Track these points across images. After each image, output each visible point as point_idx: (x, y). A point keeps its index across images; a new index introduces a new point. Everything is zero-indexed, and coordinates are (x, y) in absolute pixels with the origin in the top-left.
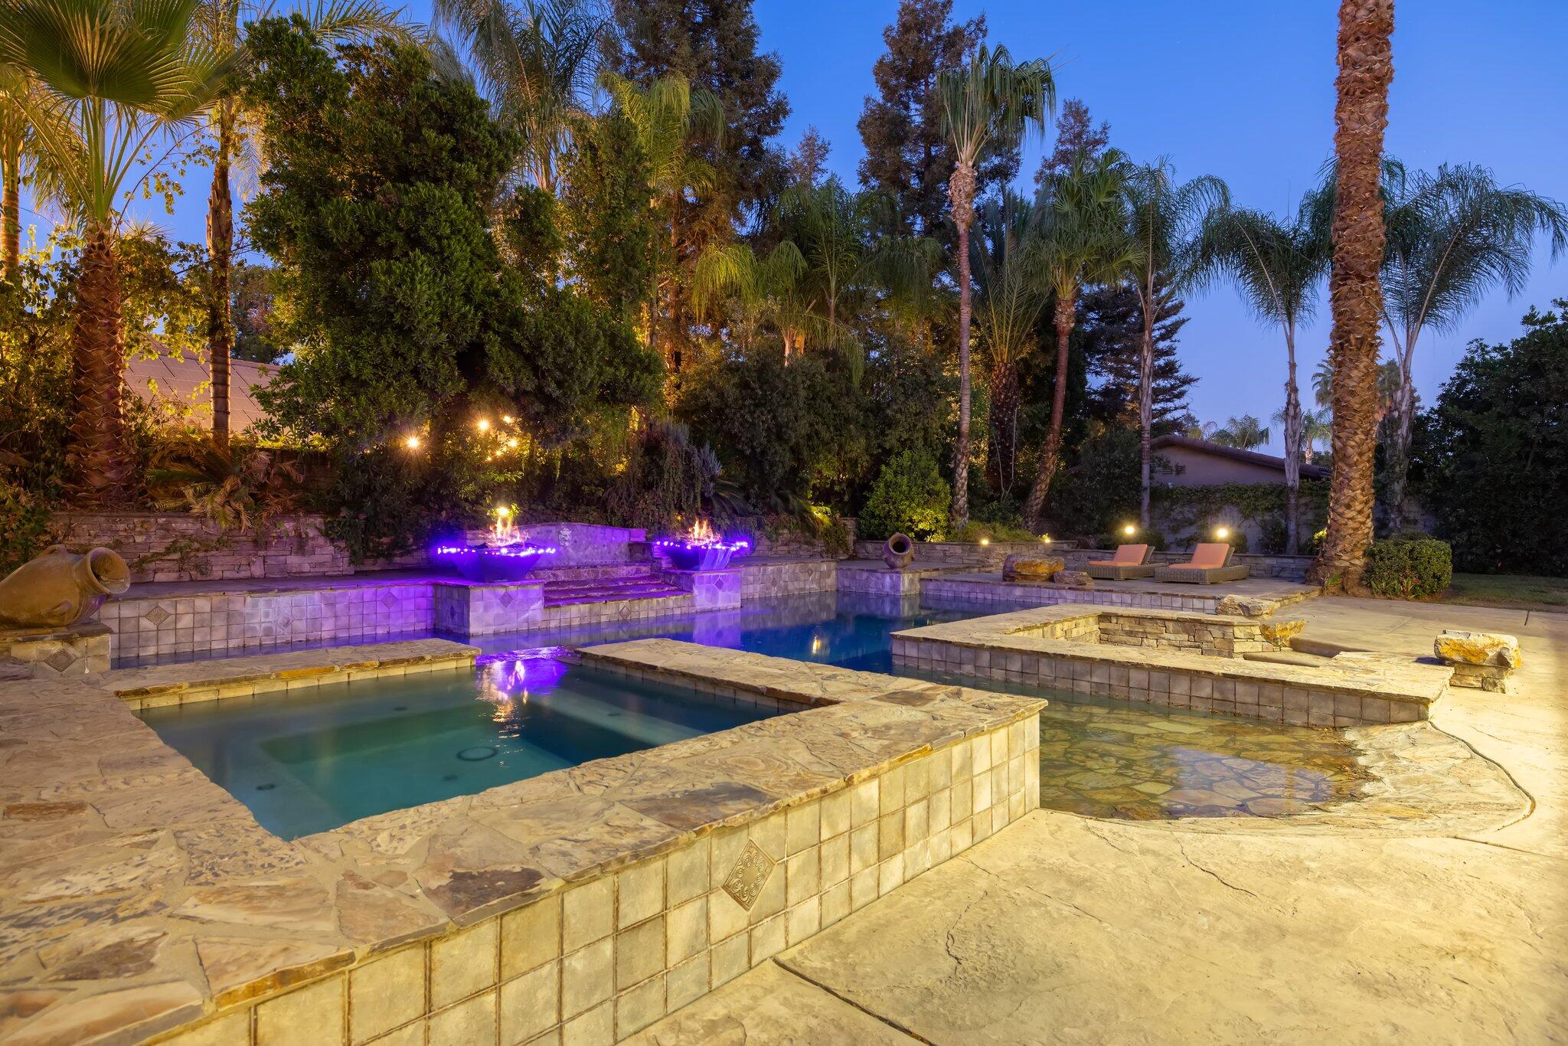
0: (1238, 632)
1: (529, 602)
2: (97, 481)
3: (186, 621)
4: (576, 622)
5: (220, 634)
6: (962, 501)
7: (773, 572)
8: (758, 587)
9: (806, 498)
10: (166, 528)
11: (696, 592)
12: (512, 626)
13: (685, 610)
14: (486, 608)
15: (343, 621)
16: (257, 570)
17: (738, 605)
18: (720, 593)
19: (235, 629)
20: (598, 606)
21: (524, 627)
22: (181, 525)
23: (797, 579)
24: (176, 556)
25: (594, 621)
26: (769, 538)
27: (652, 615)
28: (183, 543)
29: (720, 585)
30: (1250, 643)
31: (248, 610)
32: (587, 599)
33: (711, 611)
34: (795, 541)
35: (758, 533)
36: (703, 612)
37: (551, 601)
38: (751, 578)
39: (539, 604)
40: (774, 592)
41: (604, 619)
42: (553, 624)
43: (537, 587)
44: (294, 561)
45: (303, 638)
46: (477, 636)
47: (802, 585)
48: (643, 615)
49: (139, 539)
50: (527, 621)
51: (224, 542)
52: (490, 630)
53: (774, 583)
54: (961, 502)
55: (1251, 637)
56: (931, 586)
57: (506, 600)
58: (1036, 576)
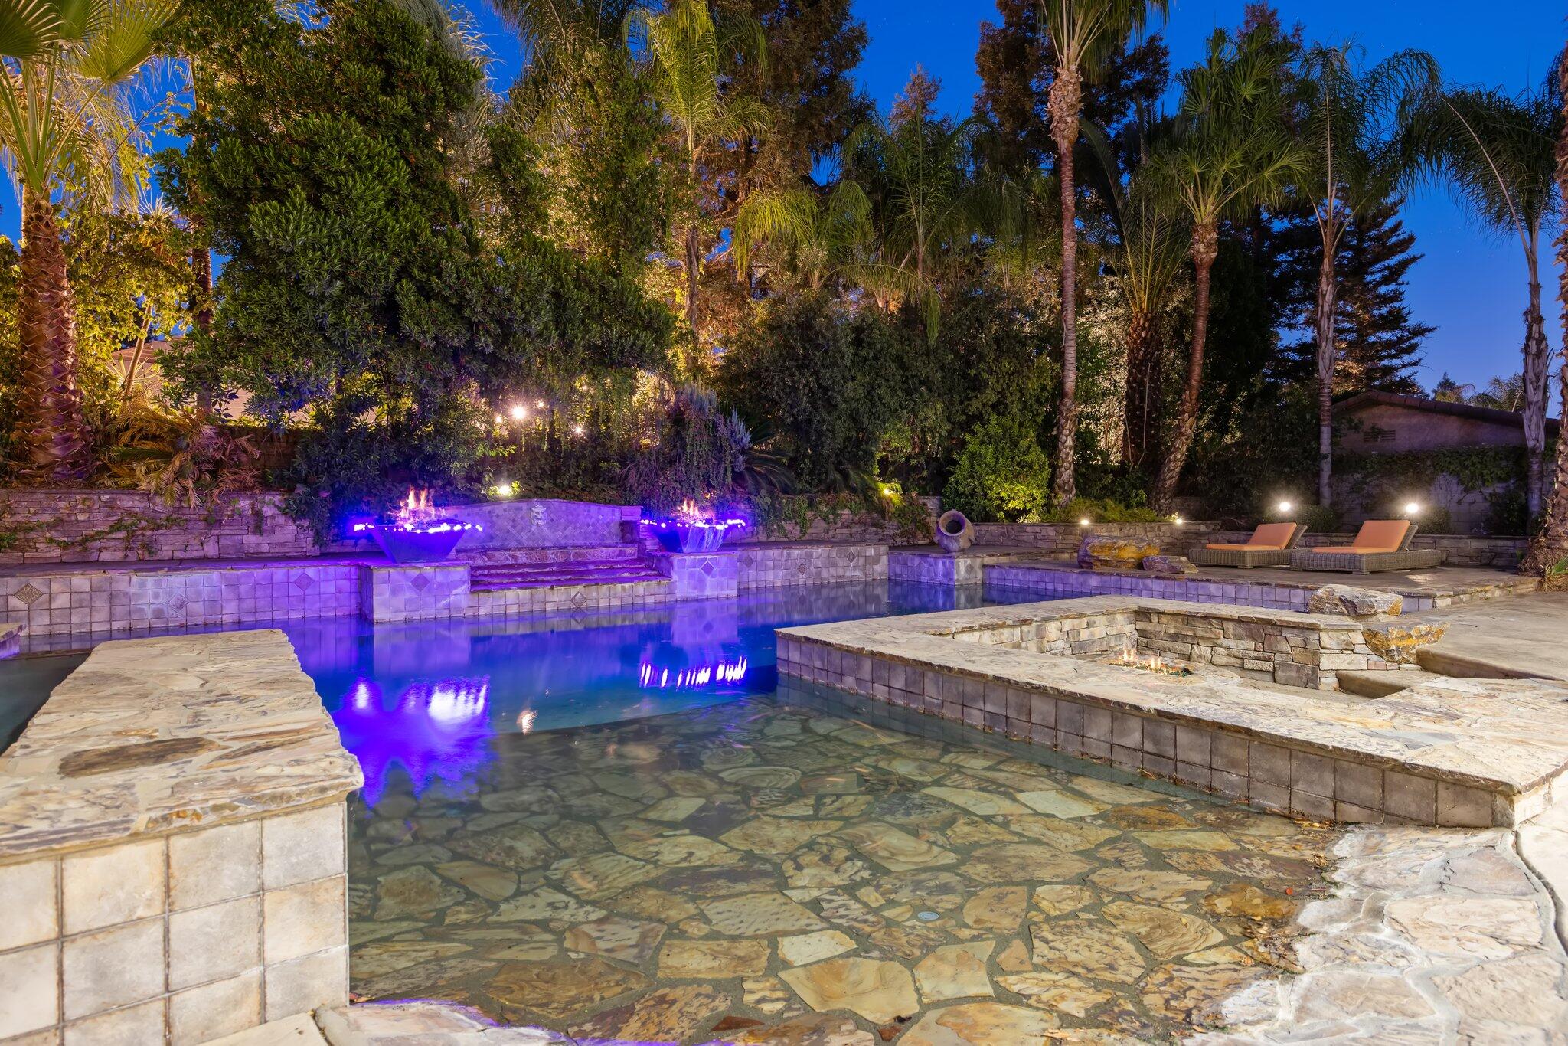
0: (1326, 639)
1: (449, 587)
2: (41, 458)
3: (62, 601)
4: (513, 610)
5: (101, 615)
6: (1067, 475)
7: (800, 557)
8: (781, 574)
9: (871, 474)
10: (110, 506)
11: (675, 577)
12: (429, 613)
13: (660, 598)
14: (395, 592)
15: (249, 604)
16: (211, 550)
17: (734, 593)
18: (709, 579)
19: (118, 610)
20: (541, 592)
21: (445, 615)
22: (127, 502)
23: (834, 566)
24: (122, 534)
25: (537, 608)
26: (825, 519)
27: (616, 603)
28: (128, 521)
29: (708, 569)
30: (1348, 656)
31: (133, 590)
33: (697, 600)
34: (859, 522)
35: (810, 514)
36: (685, 601)
37: (479, 583)
38: (771, 564)
39: (464, 588)
40: (801, 579)
41: (550, 607)
42: (482, 612)
43: (460, 569)
44: (251, 540)
45: (200, 621)
46: (382, 623)
47: (840, 572)
48: (602, 603)
49: (82, 517)
50: (448, 607)
51: (176, 520)
52: (401, 617)
53: (802, 569)
54: (1065, 476)
55: (1350, 648)
56: (995, 574)
57: (420, 583)
58: (1121, 562)
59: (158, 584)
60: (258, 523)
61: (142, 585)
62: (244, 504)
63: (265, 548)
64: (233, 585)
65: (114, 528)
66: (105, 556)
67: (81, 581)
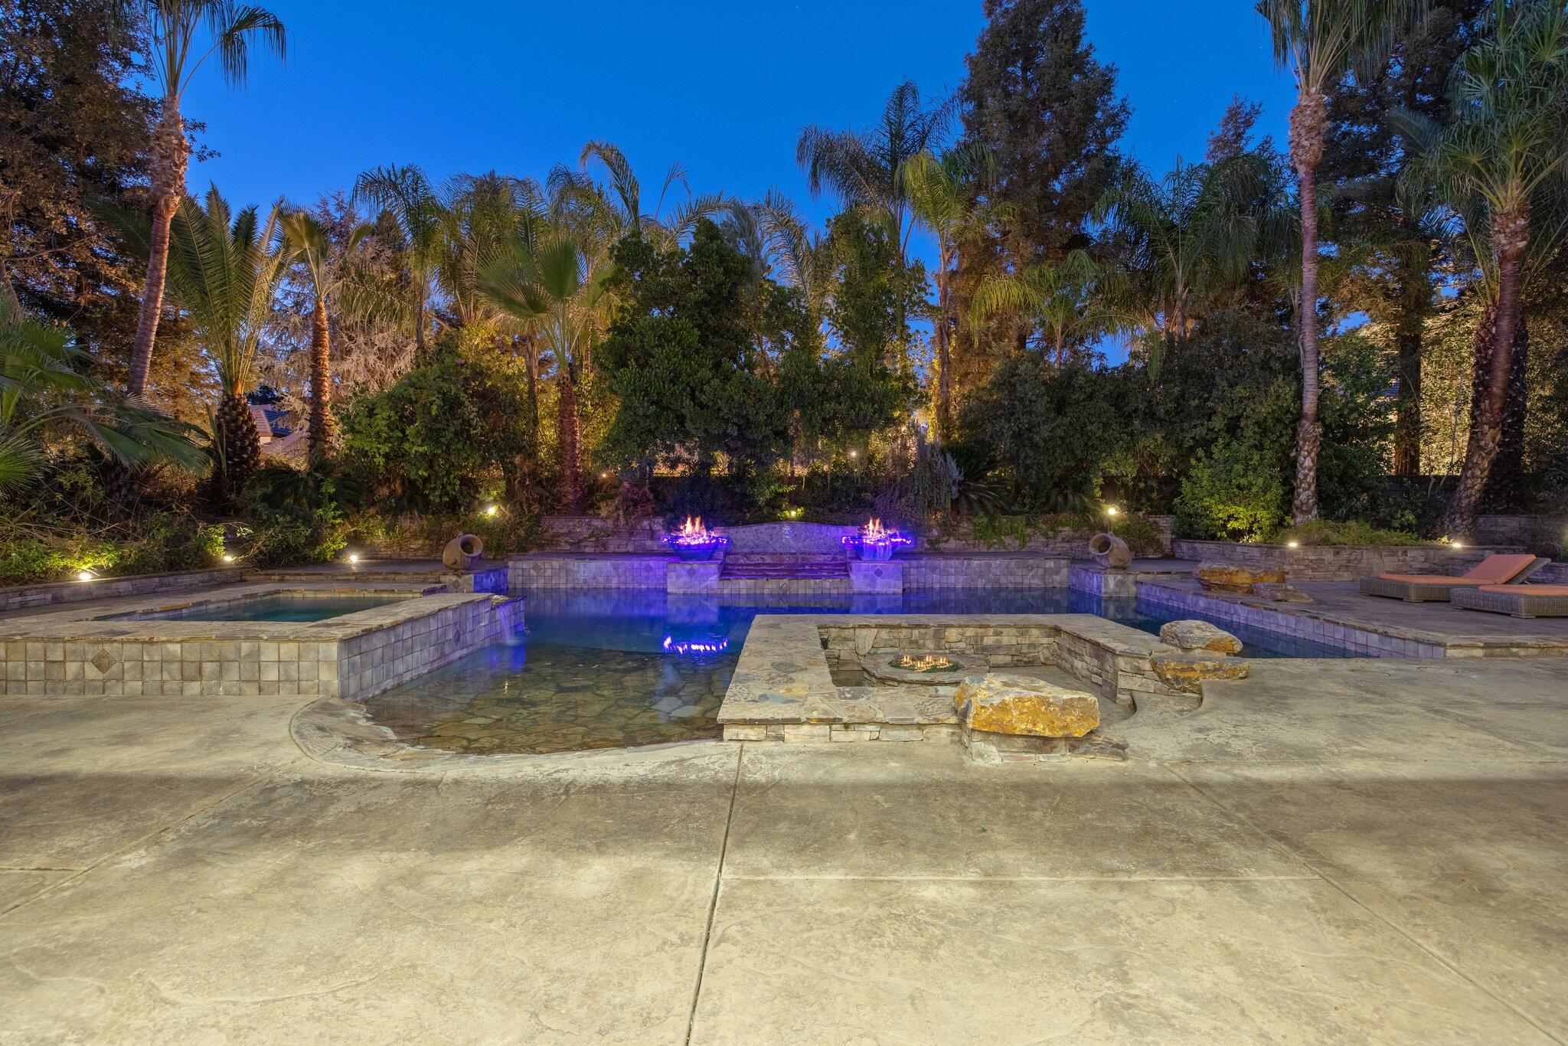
0: (1121, 662)
1: (708, 575)
2: (565, 501)
3: (549, 572)
4: (744, 592)
5: (563, 580)
6: (1305, 494)
7: (980, 566)
8: (961, 579)
10: (589, 524)
11: (853, 577)
12: (696, 590)
13: (842, 591)
14: (678, 577)
15: (623, 579)
16: (631, 548)
17: (900, 591)
18: (879, 579)
19: (570, 578)
20: (761, 582)
21: (705, 592)
22: (597, 523)
23: (1012, 574)
24: (593, 539)
25: (758, 592)
26: (1045, 535)
27: (810, 592)
28: (596, 532)
29: (879, 573)
30: (1138, 679)
31: (575, 569)
32: (750, 577)
33: (870, 594)
34: (1080, 538)
35: (1029, 531)
36: (861, 594)
37: (726, 573)
38: (953, 570)
39: (715, 577)
40: (981, 583)
41: (766, 591)
42: (726, 591)
43: (713, 566)
44: (649, 543)
45: (602, 586)
46: (672, 594)
47: (1019, 580)
48: (801, 592)
49: (578, 530)
50: (706, 587)
51: (616, 532)
52: (681, 591)
53: (981, 575)
54: (1303, 497)
55: (1139, 672)
56: (1143, 589)
57: (691, 573)
58: (1235, 588)
59: (585, 566)
60: (652, 535)
61: (579, 567)
62: (646, 523)
63: (655, 548)
64: (616, 569)
65: (591, 536)
66: (587, 550)
67: (556, 564)
